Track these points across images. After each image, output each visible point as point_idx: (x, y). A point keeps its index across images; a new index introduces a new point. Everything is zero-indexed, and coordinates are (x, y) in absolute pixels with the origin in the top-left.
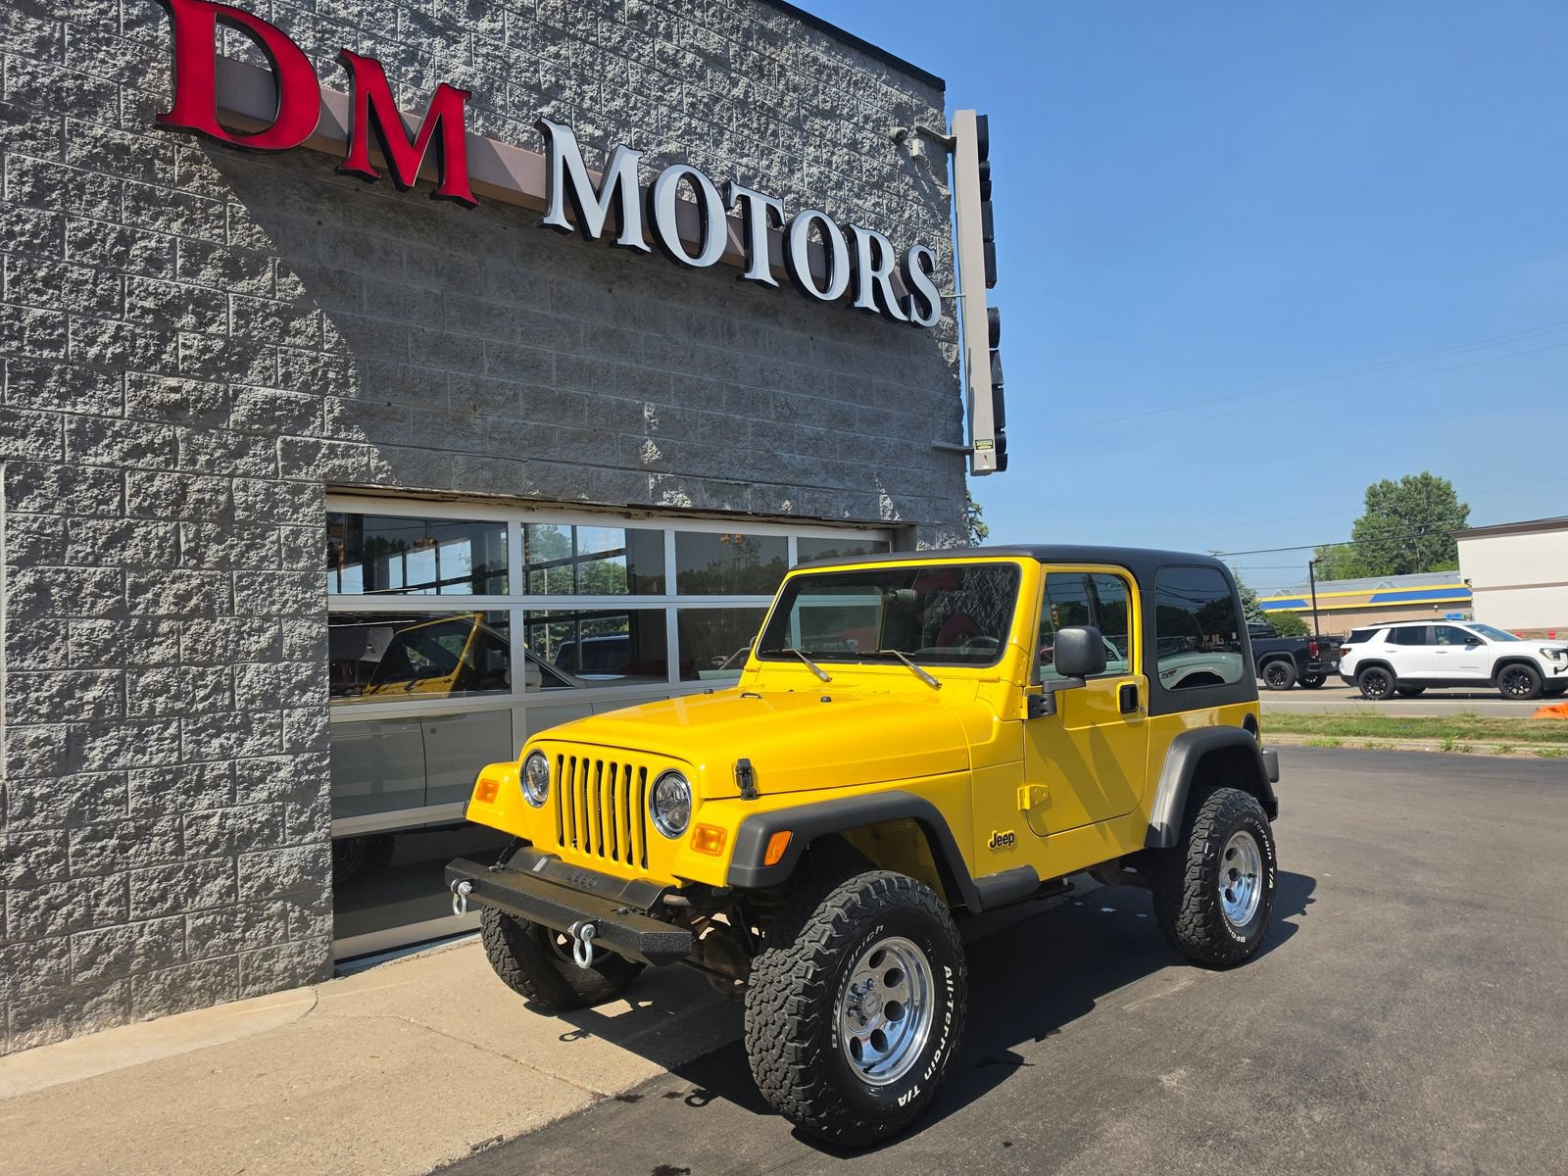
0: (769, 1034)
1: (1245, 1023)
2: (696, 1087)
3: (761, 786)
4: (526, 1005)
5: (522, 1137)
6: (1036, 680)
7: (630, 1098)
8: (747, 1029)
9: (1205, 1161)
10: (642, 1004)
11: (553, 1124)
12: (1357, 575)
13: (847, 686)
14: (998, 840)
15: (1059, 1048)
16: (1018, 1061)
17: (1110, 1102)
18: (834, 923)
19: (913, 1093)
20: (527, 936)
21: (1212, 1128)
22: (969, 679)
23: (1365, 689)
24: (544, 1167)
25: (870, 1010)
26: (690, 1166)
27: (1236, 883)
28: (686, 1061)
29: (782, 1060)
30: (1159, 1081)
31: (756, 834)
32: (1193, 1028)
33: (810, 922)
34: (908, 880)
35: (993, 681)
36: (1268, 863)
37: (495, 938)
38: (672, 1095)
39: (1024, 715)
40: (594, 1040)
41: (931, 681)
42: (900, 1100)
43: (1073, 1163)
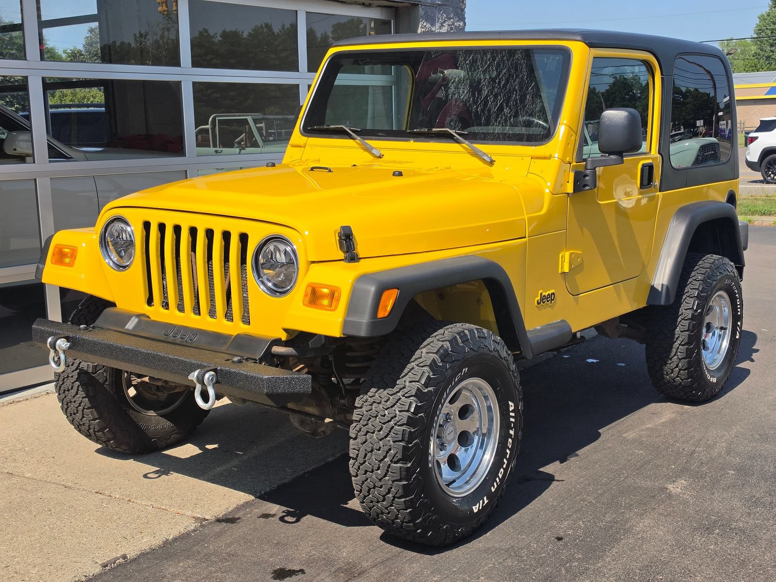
0: (373, 458)
1: (724, 444)
2: (284, 509)
3: (361, 250)
4: (98, 451)
5: (143, 555)
6: (580, 158)
7: (229, 520)
8: (351, 455)
9: (716, 544)
10: (210, 447)
11: (166, 542)
12: (755, 68)
13: (406, 162)
14: (544, 299)
15: (580, 467)
16: (550, 479)
17: (632, 505)
18: (430, 366)
19: (483, 502)
20: (105, 389)
21: (715, 521)
22: (522, 156)
23: (766, 174)
24: (174, 576)
25: (449, 438)
26: (304, 568)
27: (711, 334)
28: (268, 490)
29: (387, 478)
30: (667, 489)
31: (370, 291)
32: (683, 449)
33: (409, 366)
34: (485, 331)
35: (545, 158)
36: (737, 318)
37: (73, 392)
38: (266, 516)
39: (570, 189)
40: (176, 478)
41: (486, 158)
42: (474, 508)
43: (615, 550)
